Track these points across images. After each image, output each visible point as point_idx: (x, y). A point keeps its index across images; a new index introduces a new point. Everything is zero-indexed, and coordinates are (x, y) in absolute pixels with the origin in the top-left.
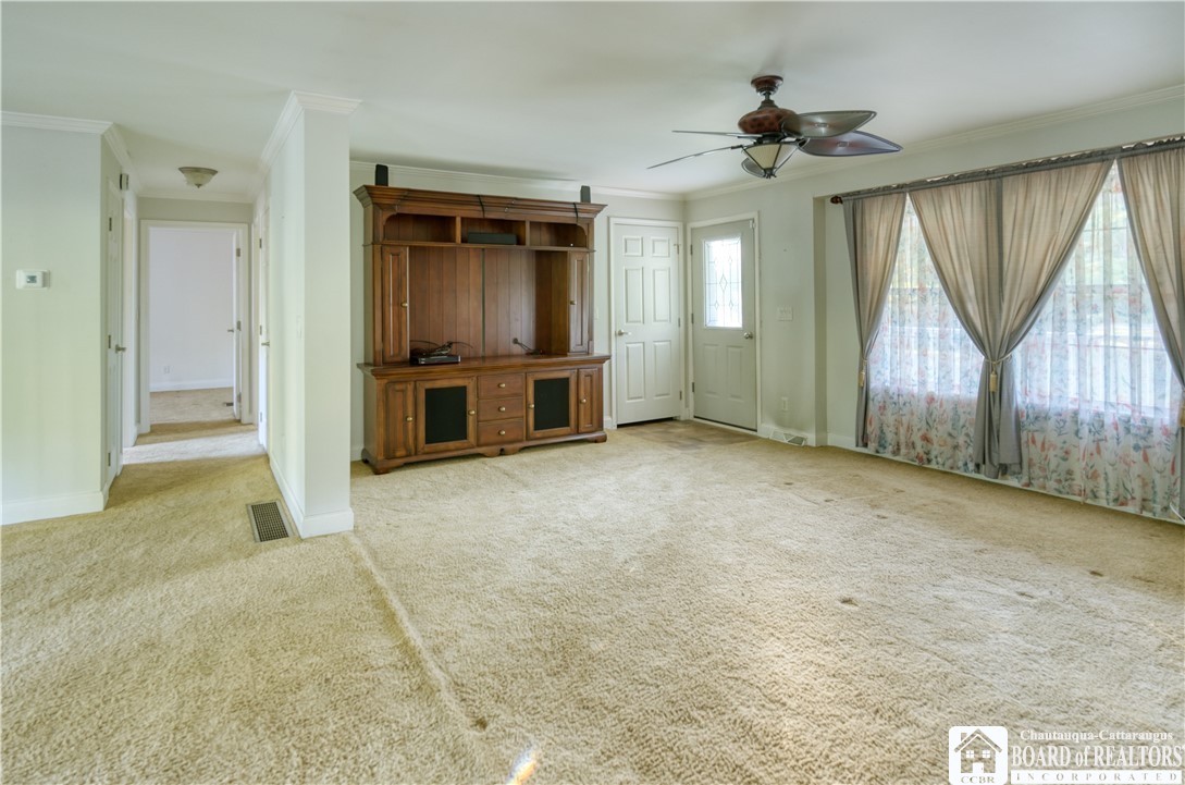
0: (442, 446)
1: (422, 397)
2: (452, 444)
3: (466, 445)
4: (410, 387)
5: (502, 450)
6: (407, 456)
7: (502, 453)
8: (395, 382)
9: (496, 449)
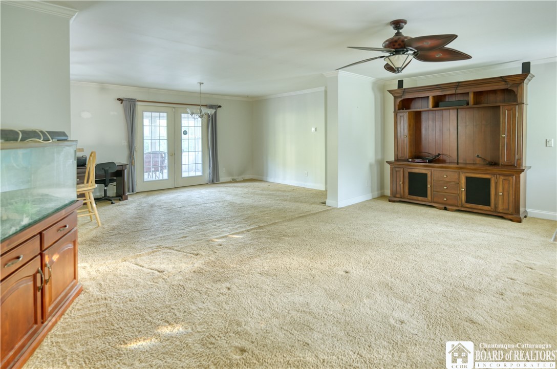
0: (415, 197)
1: (407, 175)
2: (420, 198)
3: (427, 200)
4: (402, 170)
5: (445, 207)
6: (401, 198)
7: (445, 209)
8: (396, 167)
9: (443, 206)
